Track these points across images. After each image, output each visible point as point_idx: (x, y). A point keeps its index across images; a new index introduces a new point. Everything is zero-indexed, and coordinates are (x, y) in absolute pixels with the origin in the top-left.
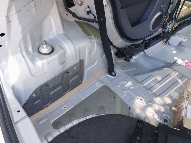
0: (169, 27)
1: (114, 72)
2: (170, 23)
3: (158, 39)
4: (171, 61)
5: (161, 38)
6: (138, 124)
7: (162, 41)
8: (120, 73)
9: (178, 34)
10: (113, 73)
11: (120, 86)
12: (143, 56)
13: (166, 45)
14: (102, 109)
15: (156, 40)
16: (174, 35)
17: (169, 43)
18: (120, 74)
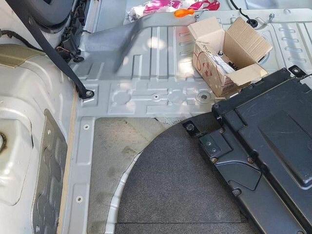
1: (88, 90)
4: (128, 19)
6: (186, 128)
8: (96, 85)
10: (88, 93)
11: (116, 103)
12: (89, 38)
14: (128, 152)
18: (98, 87)
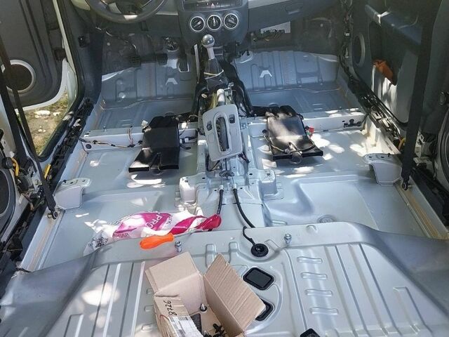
0: (35, 180)
2: (30, 174)
3: (30, 220)
4: (91, 245)
5: (37, 213)
7: (45, 217)
9: (65, 181)
13: (59, 218)
15: (28, 225)
16: (60, 189)
17: (61, 210)
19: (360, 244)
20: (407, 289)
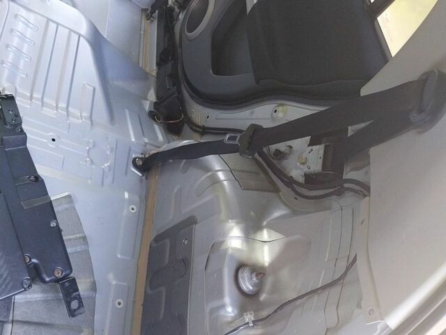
19: (80, 35)
20: (94, 89)
